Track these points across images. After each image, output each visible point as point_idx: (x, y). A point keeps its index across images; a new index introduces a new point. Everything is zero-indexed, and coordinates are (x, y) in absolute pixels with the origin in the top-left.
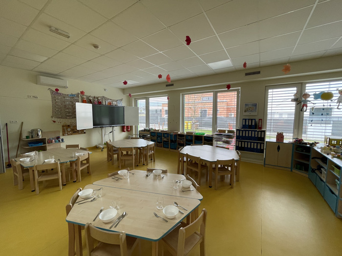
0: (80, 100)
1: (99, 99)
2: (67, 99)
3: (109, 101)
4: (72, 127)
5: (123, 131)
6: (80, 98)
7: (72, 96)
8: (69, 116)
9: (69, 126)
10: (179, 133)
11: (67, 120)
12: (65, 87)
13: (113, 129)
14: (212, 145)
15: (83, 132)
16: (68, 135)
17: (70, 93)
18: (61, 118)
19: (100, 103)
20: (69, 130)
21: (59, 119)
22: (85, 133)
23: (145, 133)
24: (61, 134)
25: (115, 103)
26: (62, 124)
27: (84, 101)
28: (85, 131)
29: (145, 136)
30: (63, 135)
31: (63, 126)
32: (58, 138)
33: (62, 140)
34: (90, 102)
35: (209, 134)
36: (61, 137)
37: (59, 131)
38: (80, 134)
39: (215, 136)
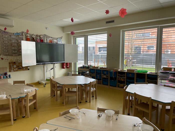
0: (24, 38)
1: (42, 37)
2: (13, 37)
3: (50, 39)
4: (17, 64)
5: (63, 68)
6: (24, 36)
7: (18, 34)
8: (15, 53)
9: (15, 63)
10: (119, 70)
11: (13, 57)
12: (12, 26)
13: (54, 66)
14: (156, 83)
15: (27, 68)
16: (14, 71)
17: (15, 32)
18: (8, 55)
19: (42, 41)
20: (15, 66)
21: (6, 57)
22: (29, 69)
23: (84, 70)
24: (8, 70)
25: (55, 41)
26: (9, 61)
27: (27, 40)
28: (29, 68)
29: (85, 72)
30: (10, 71)
31: (9, 63)
32: (6, 74)
33: (9, 76)
34: (33, 40)
35: (152, 72)
36: (8, 74)
37: (6, 68)
38: (25, 70)
39: (159, 74)
